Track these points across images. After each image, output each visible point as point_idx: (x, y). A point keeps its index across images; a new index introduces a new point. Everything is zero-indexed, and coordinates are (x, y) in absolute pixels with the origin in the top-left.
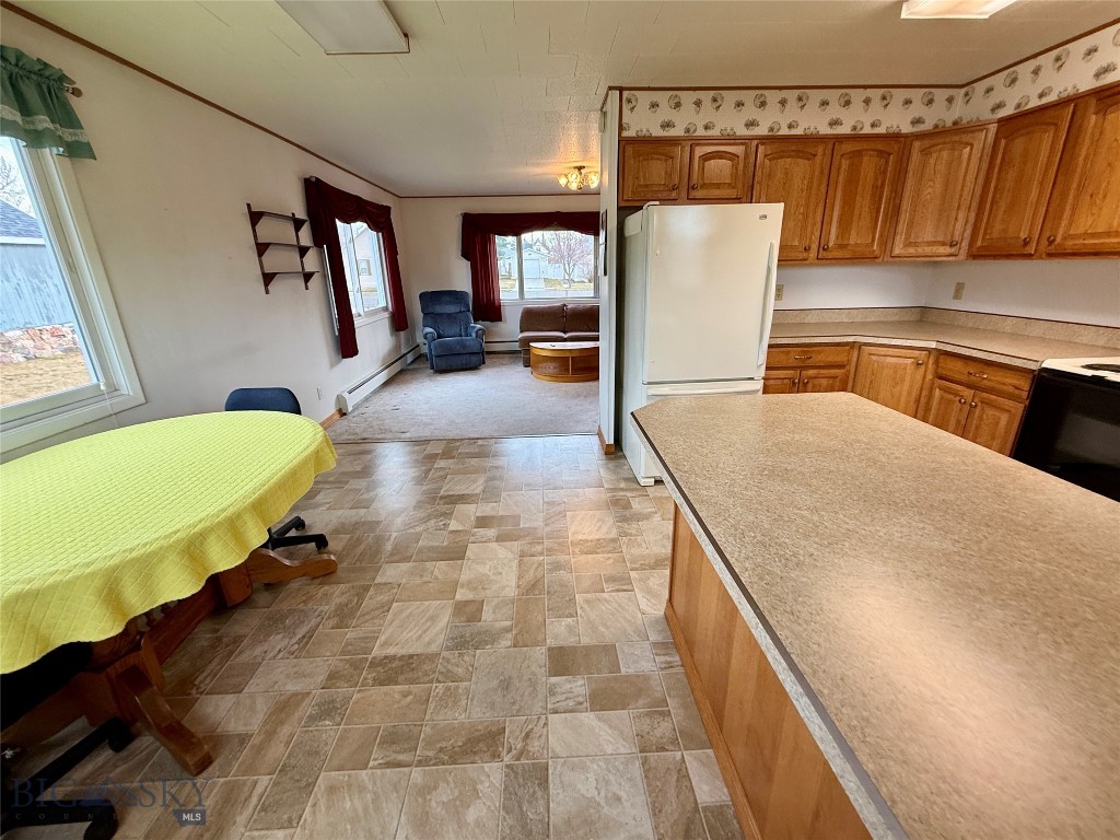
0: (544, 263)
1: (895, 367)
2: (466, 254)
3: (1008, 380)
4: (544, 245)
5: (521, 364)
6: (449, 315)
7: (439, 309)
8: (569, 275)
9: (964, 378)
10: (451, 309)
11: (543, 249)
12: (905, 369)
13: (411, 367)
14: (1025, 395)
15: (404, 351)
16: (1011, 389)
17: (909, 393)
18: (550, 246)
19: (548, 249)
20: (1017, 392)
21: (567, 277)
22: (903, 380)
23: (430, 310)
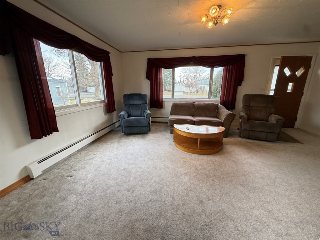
0: (183, 87)
2: (148, 77)
4: (184, 82)
5: (169, 132)
6: (136, 105)
7: (132, 102)
8: (191, 91)
10: (137, 102)
11: (183, 84)
13: (117, 129)
15: (114, 121)
18: (185, 83)
19: (185, 84)
21: (190, 91)
23: (127, 103)
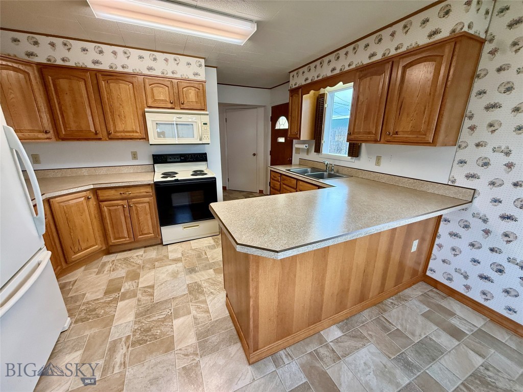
1: (77, 204)
3: (142, 191)
9: (119, 197)
12: (82, 203)
14: (151, 194)
16: (145, 194)
17: (90, 215)
20: (148, 194)
22: (84, 210)
